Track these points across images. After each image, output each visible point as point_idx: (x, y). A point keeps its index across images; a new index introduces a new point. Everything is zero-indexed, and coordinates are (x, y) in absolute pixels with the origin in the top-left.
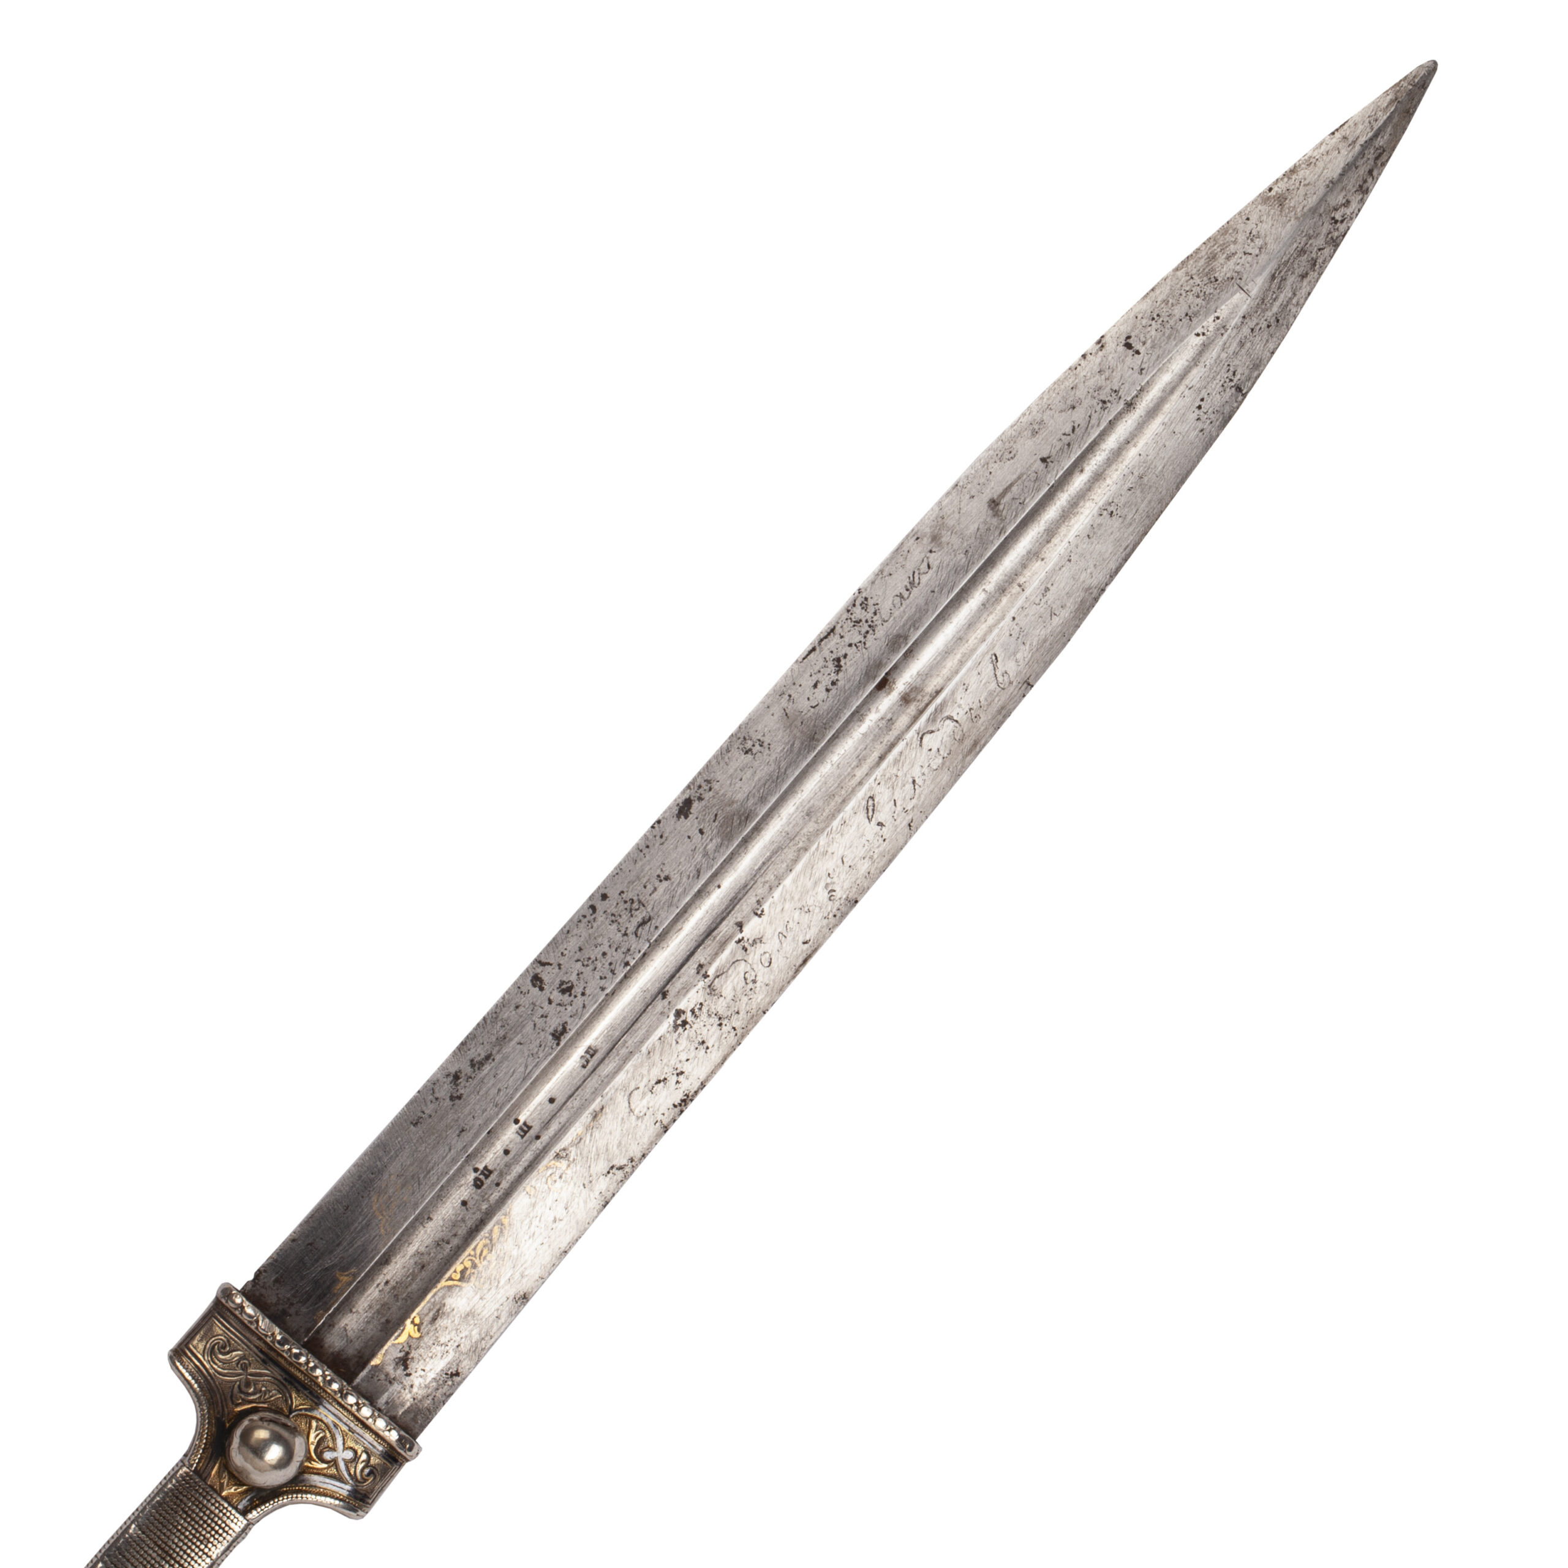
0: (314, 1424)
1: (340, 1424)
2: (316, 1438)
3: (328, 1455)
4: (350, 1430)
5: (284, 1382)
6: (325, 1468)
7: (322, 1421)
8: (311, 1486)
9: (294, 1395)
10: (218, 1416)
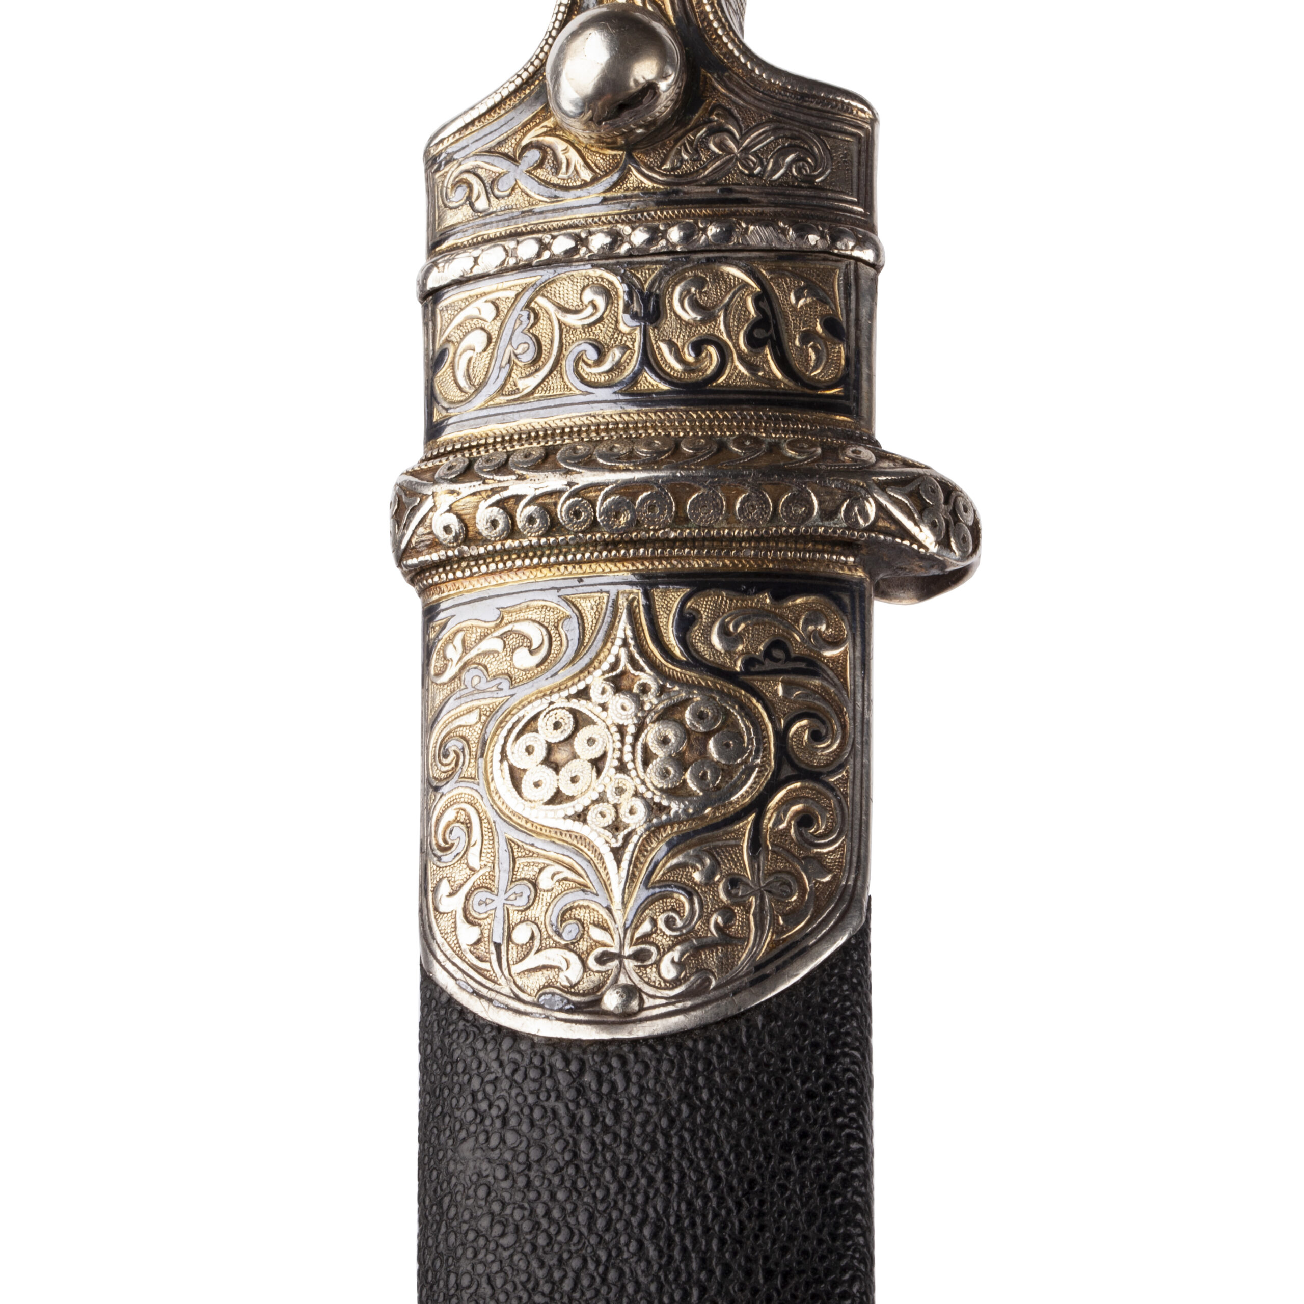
0: (586, 175)
1: (551, 206)
2: (568, 160)
3: (534, 156)
4: (532, 212)
5: (675, 188)
6: (521, 139)
7: (580, 187)
8: (521, 102)
9: (648, 184)
10: (727, 74)
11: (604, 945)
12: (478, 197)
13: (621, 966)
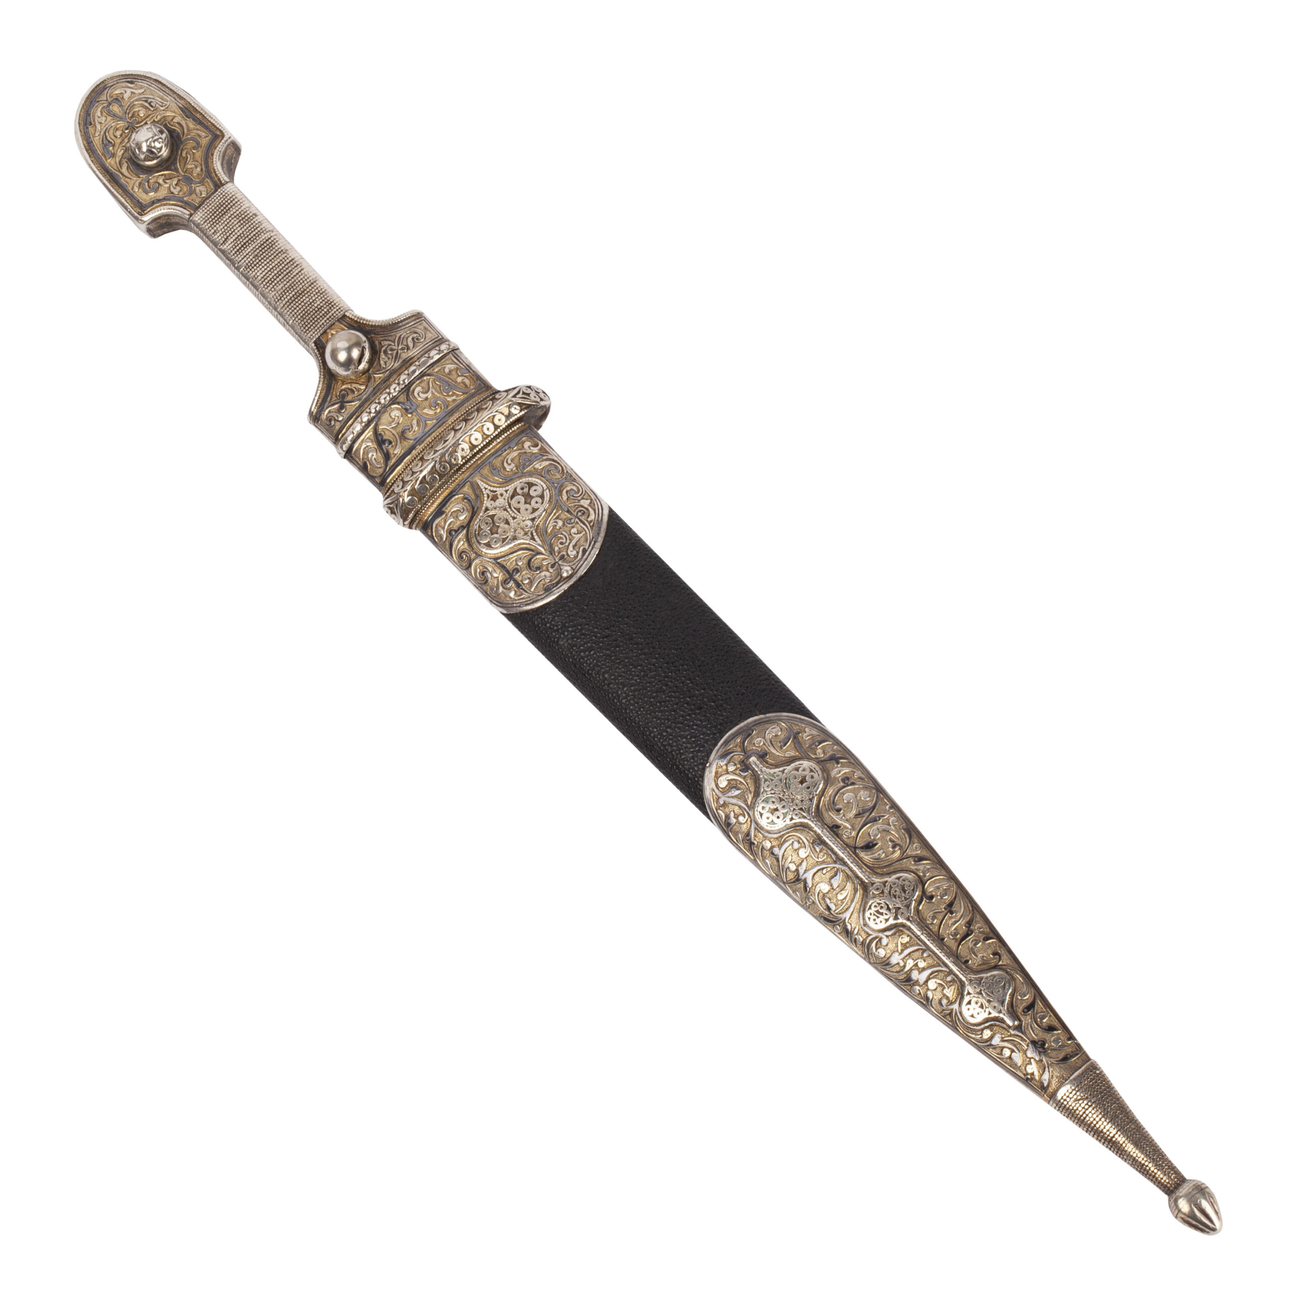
11: (549, 563)
12: (337, 416)
13: (559, 564)
